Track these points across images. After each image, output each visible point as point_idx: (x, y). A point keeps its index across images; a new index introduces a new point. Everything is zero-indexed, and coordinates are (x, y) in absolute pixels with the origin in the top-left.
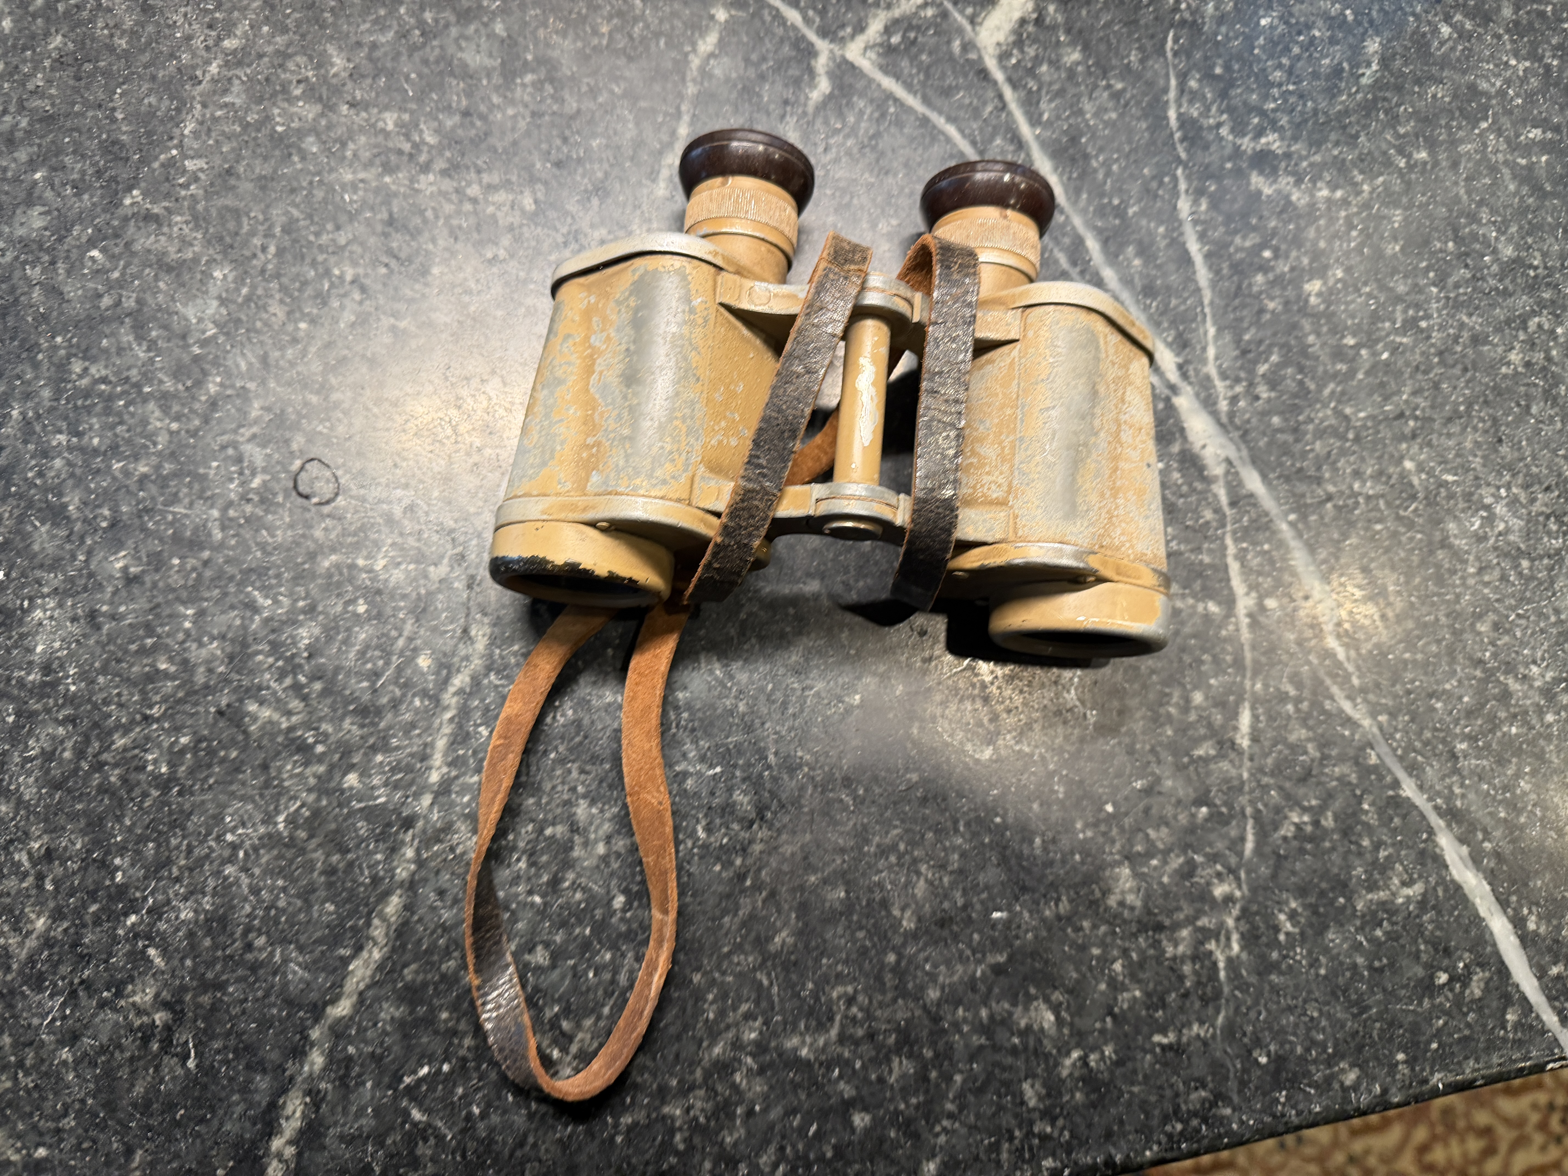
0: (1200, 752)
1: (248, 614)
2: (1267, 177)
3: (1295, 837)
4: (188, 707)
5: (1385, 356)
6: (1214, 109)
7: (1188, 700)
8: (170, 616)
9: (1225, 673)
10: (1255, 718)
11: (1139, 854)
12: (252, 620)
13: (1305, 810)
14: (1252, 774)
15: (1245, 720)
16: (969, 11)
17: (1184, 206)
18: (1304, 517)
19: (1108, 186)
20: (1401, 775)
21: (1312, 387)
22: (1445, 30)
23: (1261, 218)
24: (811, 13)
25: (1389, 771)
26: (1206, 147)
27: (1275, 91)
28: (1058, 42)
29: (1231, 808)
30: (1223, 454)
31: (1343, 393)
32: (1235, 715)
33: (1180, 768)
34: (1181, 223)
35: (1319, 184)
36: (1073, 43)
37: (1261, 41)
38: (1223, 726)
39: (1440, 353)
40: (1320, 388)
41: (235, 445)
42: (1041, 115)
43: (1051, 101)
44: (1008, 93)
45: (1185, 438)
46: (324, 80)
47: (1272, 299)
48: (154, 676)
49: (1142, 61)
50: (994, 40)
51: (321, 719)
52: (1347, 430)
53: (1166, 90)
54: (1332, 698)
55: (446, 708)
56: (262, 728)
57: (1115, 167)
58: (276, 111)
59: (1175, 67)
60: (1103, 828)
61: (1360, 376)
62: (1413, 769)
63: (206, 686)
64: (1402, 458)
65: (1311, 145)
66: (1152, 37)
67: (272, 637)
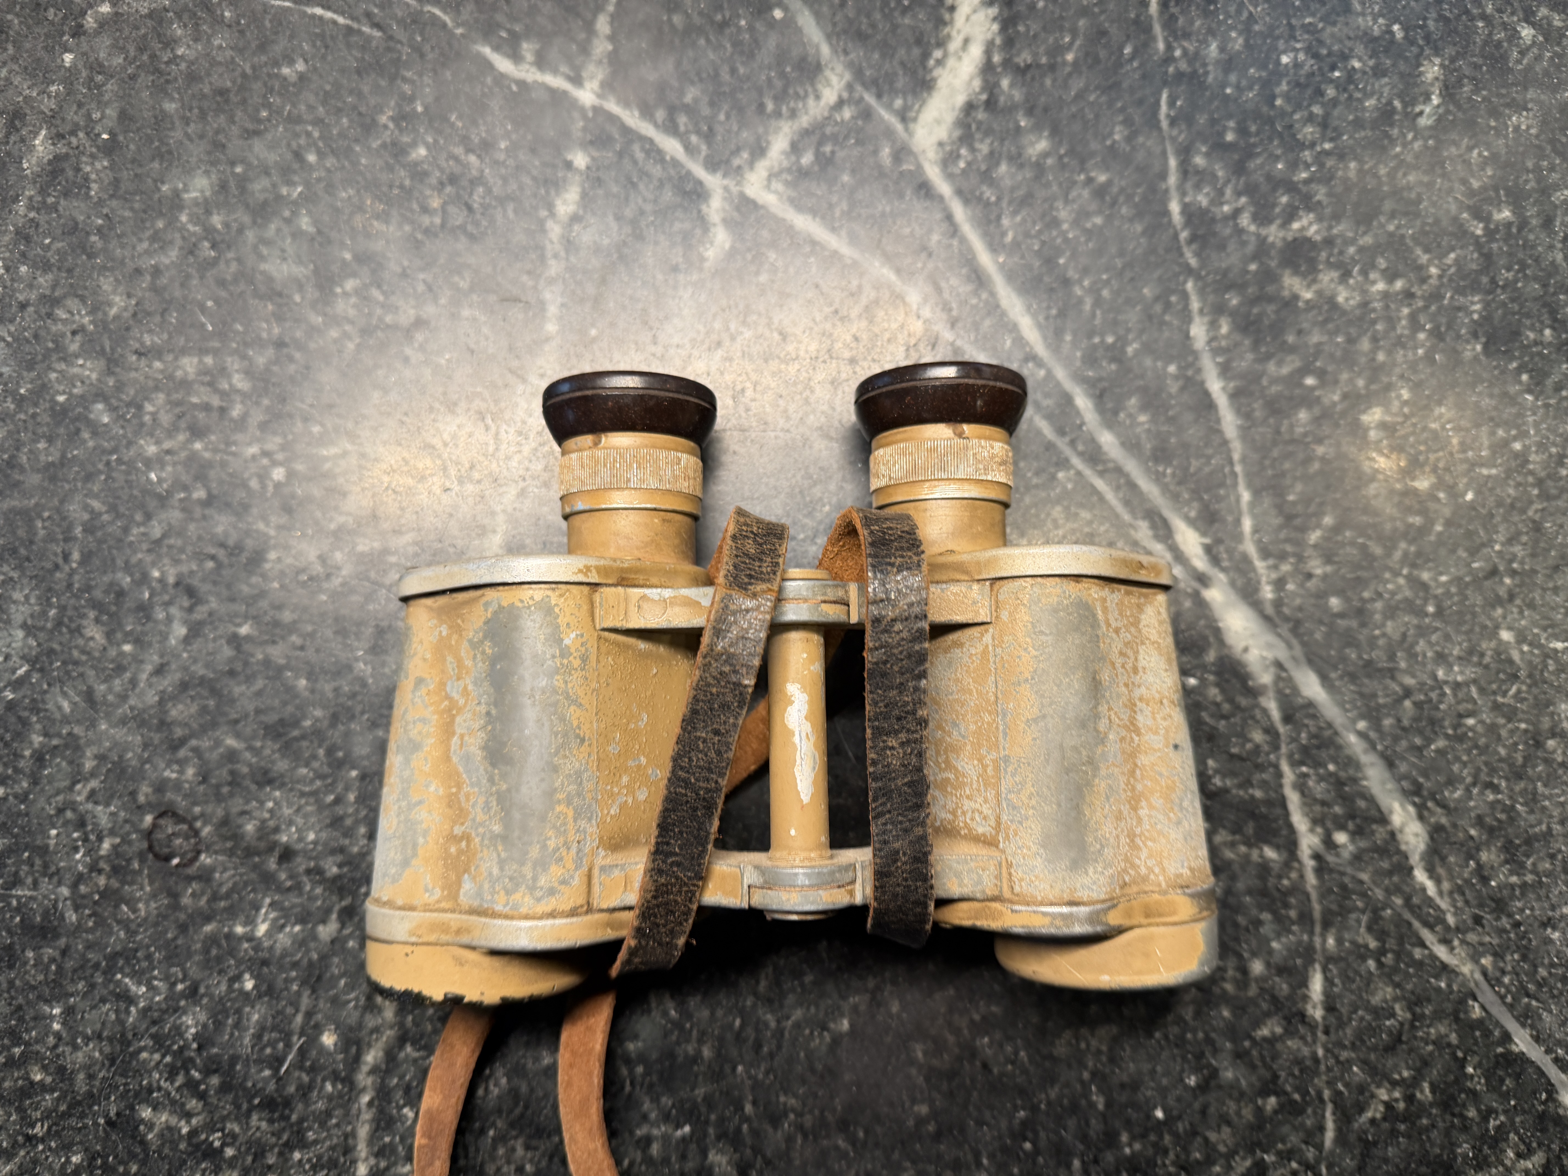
0: (1264, 1032)
1: (123, 1005)
2: (1304, 276)
3: (1384, 1119)
4: (73, 1121)
5: (1469, 496)
6: (1228, 192)
7: (1244, 971)
8: (35, 1018)
9: (1289, 931)
10: (1328, 981)
11: (1198, 1162)
12: (128, 1013)
13: (1394, 1084)
14: (1327, 1050)
15: (1316, 985)
16: (898, 103)
17: (1198, 331)
18: (1376, 724)
19: (1098, 321)
20: (1512, 1026)
21: (1378, 551)
22: (1527, 32)
23: (1300, 332)
24: (694, 139)
25: (1498, 1024)
26: (1222, 247)
27: (1307, 155)
28: (1018, 128)
29: (1305, 1093)
30: (1269, 655)
31: (1419, 554)
32: (1304, 983)
33: (1240, 1055)
34: (1196, 354)
35: (1372, 276)
36: (1037, 128)
37: (1284, 87)
38: (1291, 997)
39: (1540, 483)
40: (1389, 551)
41: (72, 805)
42: (1004, 234)
43: (1015, 213)
44: (959, 211)
45: (1221, 642)
46: (103, 325)
47: (1320, 441)
48: (30, 1089)
49: (1129, 139)
50: (934, 139)
51: (224, 1119)
52: (1426, 601)
53: (1163, 175)
54: (1422, 944)
55: (364, 1090)
56: (161, 1135)
57: (1105, 293)
58: (53, 376)
59: (1173, 139)
60: (1153, 1137)
61: (1439, 528)
62: (1525, 1018)
63: (90, 1095)
64: (1497, 627)
65: (1358, 223)
66: (1140, 102)
67: (153, 1030)
